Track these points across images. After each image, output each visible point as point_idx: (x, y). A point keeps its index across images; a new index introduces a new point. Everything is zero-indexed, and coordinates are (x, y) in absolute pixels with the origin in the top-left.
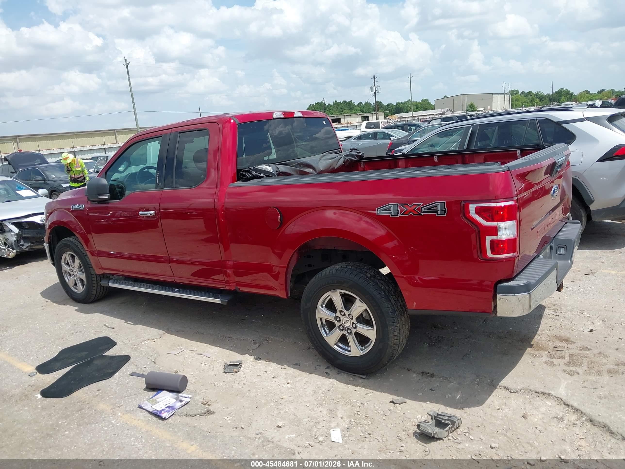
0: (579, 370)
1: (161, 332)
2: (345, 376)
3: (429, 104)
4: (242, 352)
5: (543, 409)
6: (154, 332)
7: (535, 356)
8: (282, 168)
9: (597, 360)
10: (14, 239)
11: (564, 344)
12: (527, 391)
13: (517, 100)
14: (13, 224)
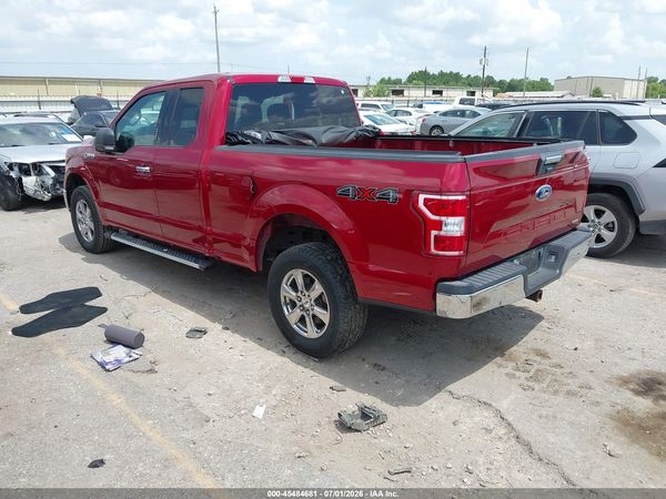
0: (537, 387)
1: (149, 290)
2: (300, 356)
3: (548, 84)
4: (213, 318)
5: (477, 419)
6: (142, 289)
7: (500, 366)
8: (275, 136)
9: (562, 379)
10: (51, 182)
11: (538, 359)
12: (470, 398)
13: (654, 89)
14: (51, 167)
